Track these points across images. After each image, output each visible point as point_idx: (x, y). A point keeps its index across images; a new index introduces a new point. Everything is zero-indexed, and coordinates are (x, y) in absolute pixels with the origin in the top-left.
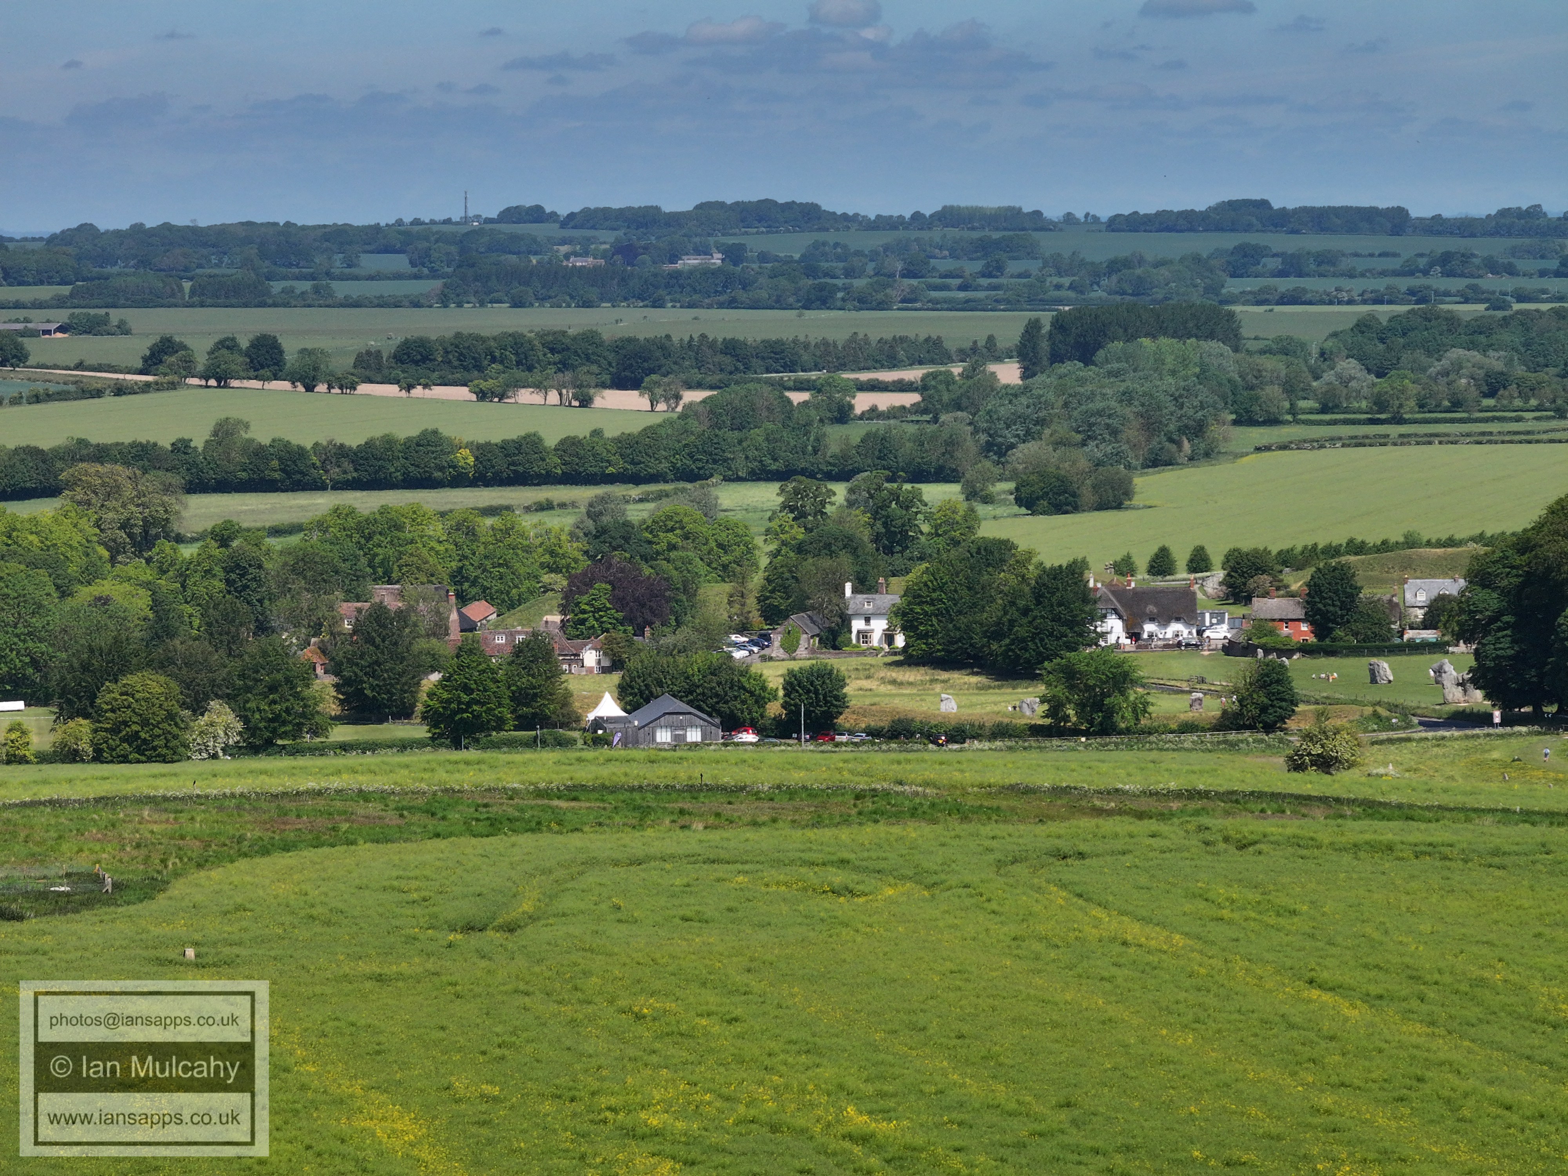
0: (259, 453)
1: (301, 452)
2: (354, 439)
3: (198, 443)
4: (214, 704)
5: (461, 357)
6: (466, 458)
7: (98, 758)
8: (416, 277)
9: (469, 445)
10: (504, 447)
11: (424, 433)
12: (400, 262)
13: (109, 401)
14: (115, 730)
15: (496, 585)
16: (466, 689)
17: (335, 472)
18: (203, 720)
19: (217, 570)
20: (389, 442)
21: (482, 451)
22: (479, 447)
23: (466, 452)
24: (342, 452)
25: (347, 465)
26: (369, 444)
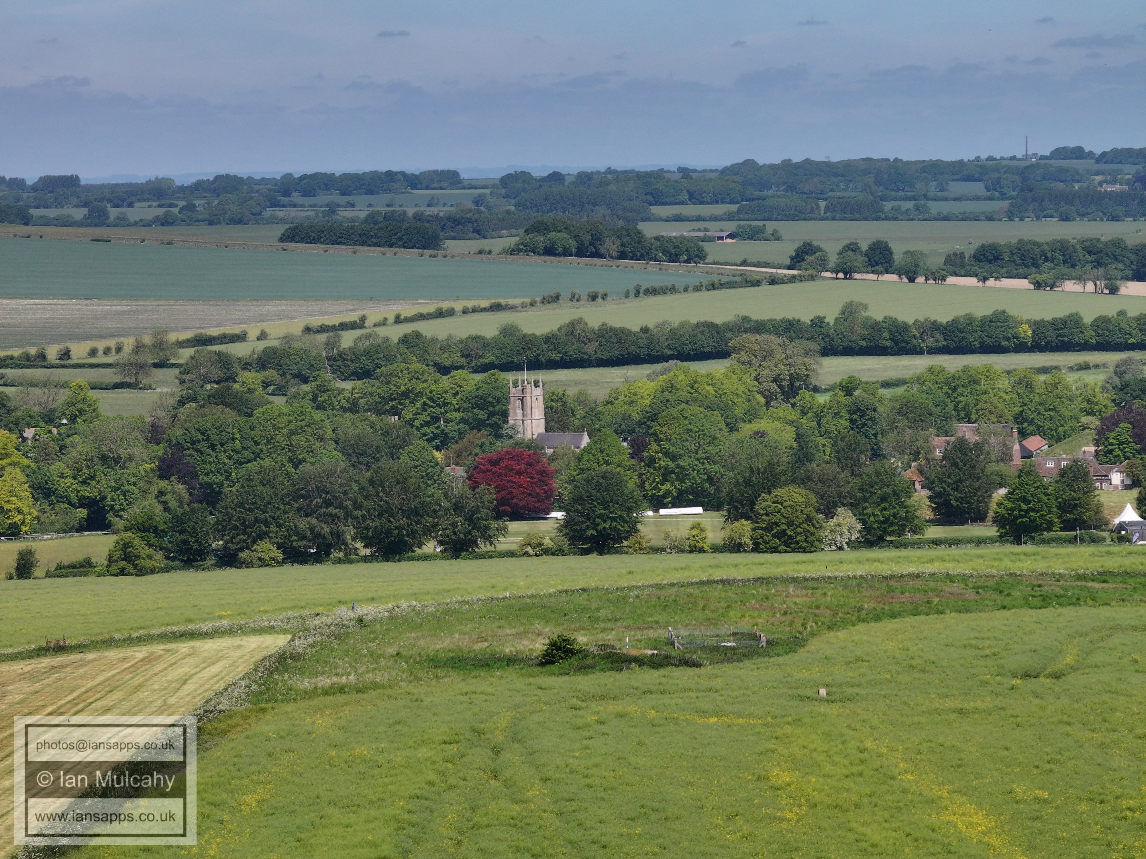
0: (875, 327)
1: (905, 327)
2: (944, 318)
3: (830, 319)
4: (840, 510)
5: (1023, 257)
6: (1026, 332)
7: (756, 549)
8: (989, 199)
9: (1028, 322)
10: (1054, 323)
11: (995, 313)
12: (978, 188)
13: (765, 288)
14: (768, 529)
15: (1048, 424)
16: (1025, 500)
17: (930, 342)
18: (832, 522)
19: (844, 412)
20: (970, 319)
21: (1038, 326)
22: (1036, 323)
23: (1026, 327)
24: (935, 327)
25: (938, 336)
26: (955, 321)
